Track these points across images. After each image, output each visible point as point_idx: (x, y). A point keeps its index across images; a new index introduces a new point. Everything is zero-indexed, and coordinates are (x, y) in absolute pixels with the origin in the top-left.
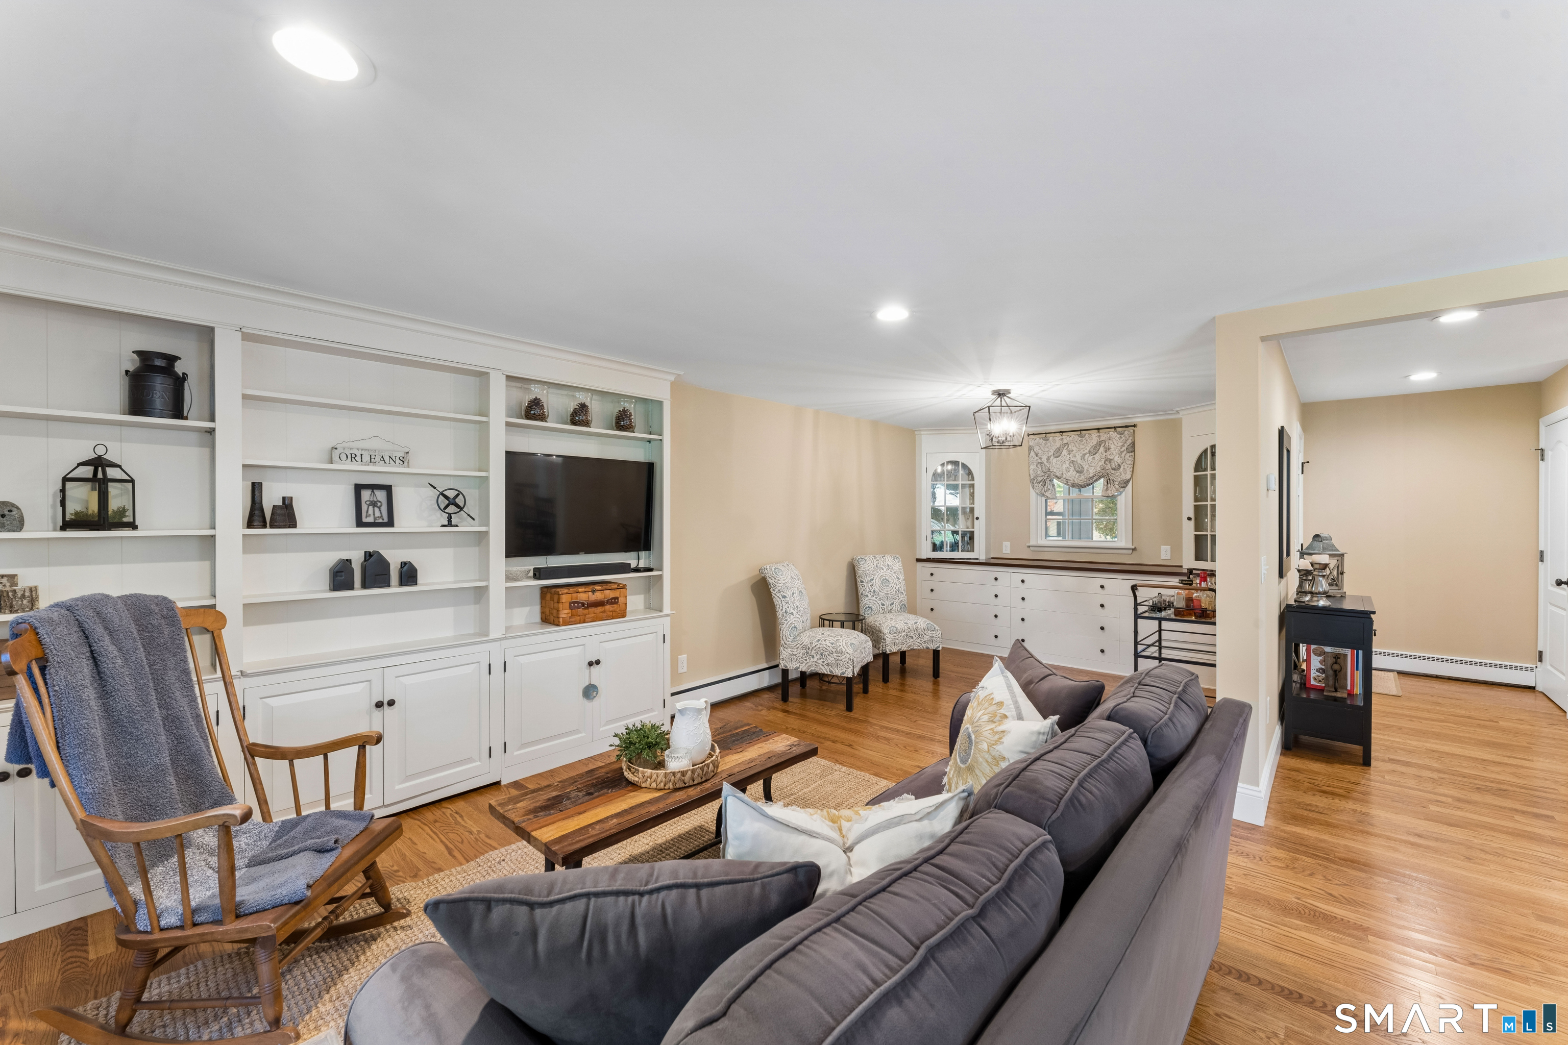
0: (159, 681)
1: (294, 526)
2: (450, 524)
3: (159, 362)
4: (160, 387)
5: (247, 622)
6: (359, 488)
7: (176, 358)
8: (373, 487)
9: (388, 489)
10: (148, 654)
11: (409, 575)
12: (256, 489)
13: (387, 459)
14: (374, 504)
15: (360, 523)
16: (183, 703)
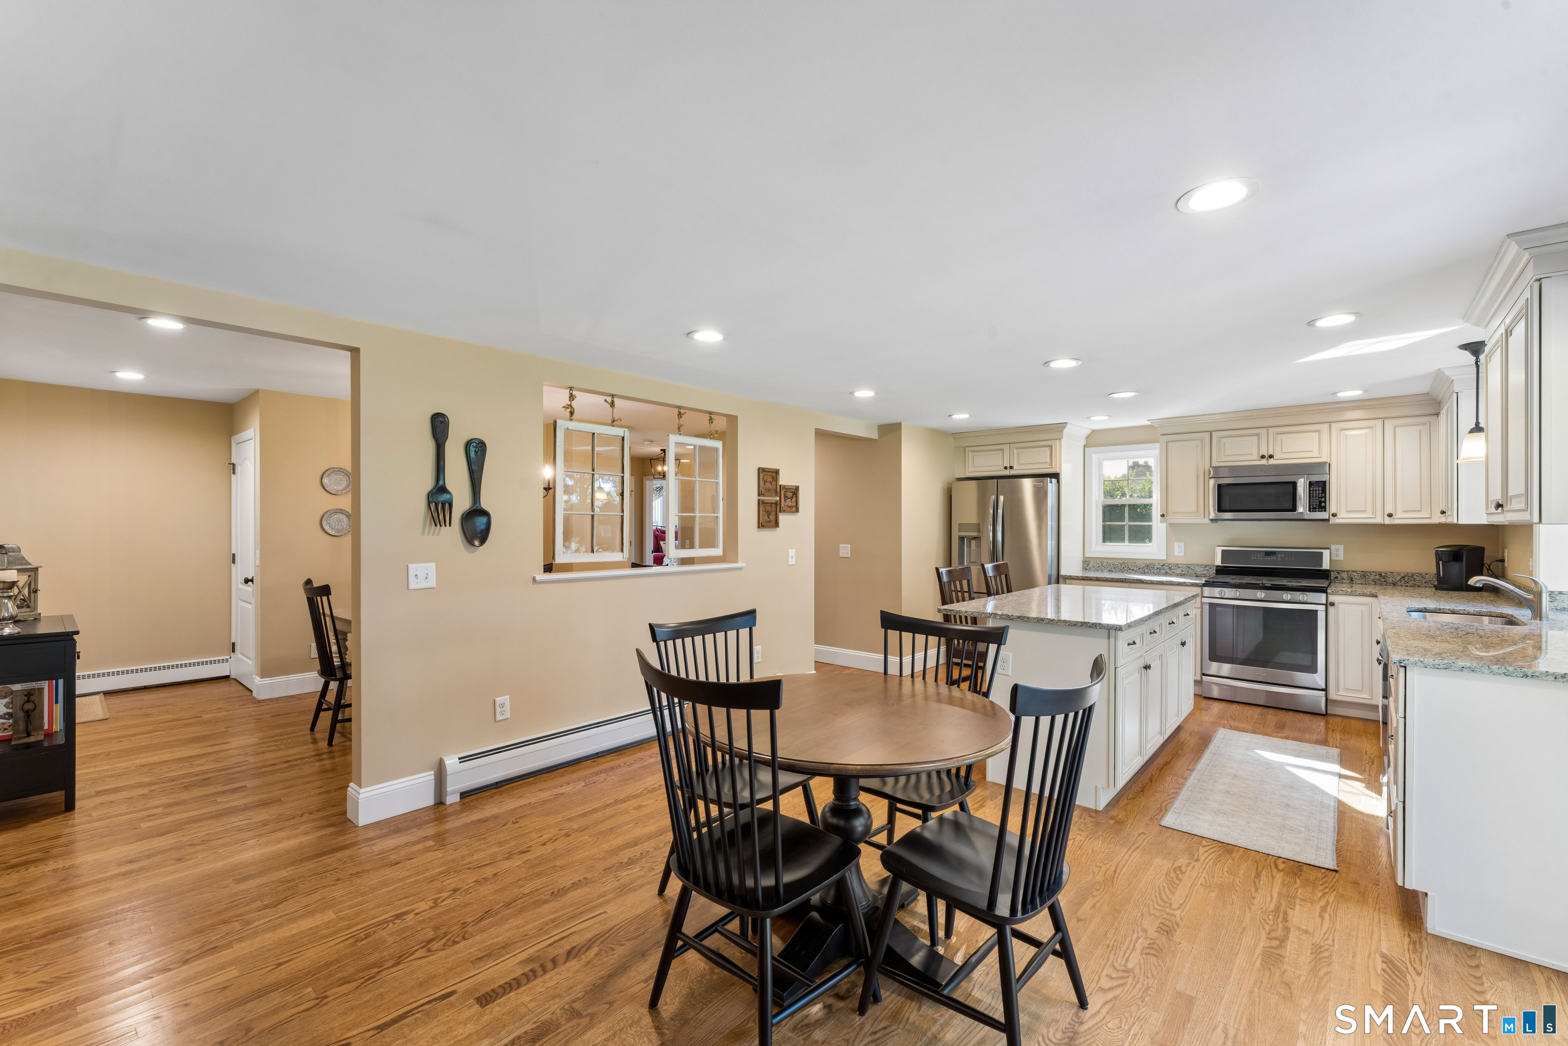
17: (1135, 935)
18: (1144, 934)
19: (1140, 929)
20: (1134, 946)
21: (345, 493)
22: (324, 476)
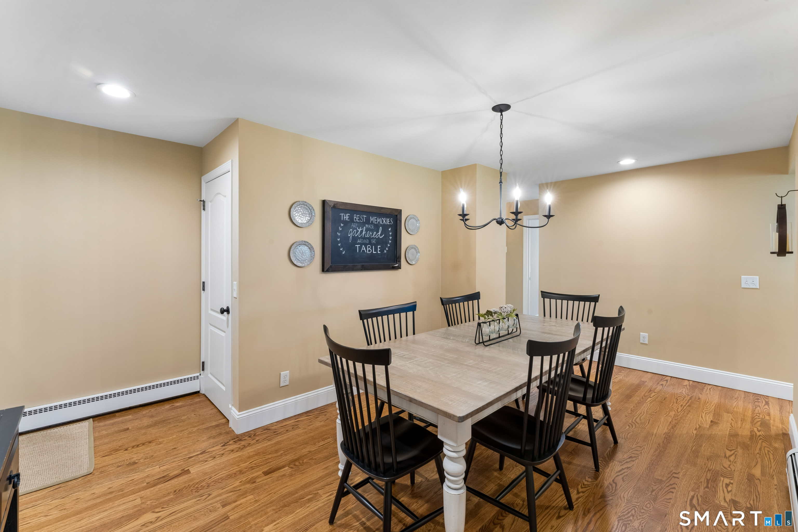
21: (308, 226)
22: (292, 209)
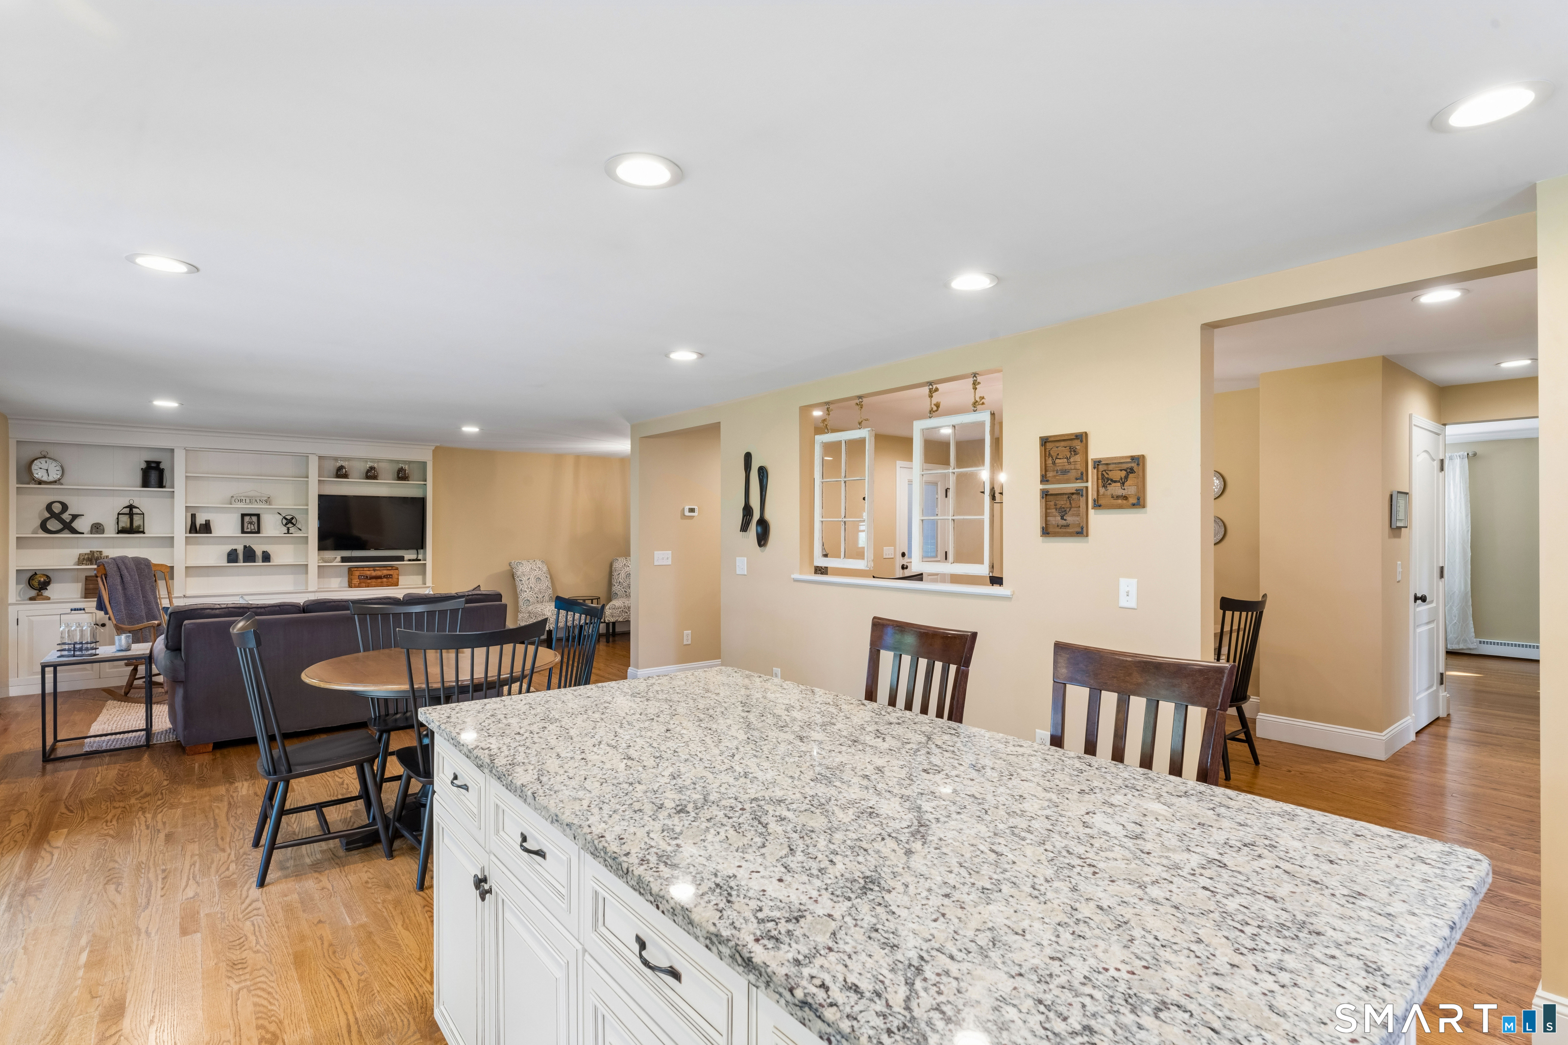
0: (143, 588)
1: (211, 533)
2: (288, 533)
3: (153, 465)
4: (154, 476)
5: (187, 575)
6: (243, 516)
7: (160, 462)
8: (251, 515)
9: (258, 516)
10: (139, 578)
11: (266, 557)
12: (193, 516)
13: (258, 501)
14: (251, 523)
15: (243, 532)
16: (151, 598)
17: (262, 943)
18: (255, 949)
19: (262, 950)
20: (256, 936)
